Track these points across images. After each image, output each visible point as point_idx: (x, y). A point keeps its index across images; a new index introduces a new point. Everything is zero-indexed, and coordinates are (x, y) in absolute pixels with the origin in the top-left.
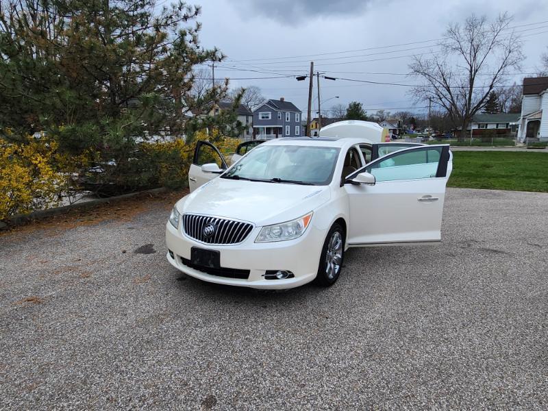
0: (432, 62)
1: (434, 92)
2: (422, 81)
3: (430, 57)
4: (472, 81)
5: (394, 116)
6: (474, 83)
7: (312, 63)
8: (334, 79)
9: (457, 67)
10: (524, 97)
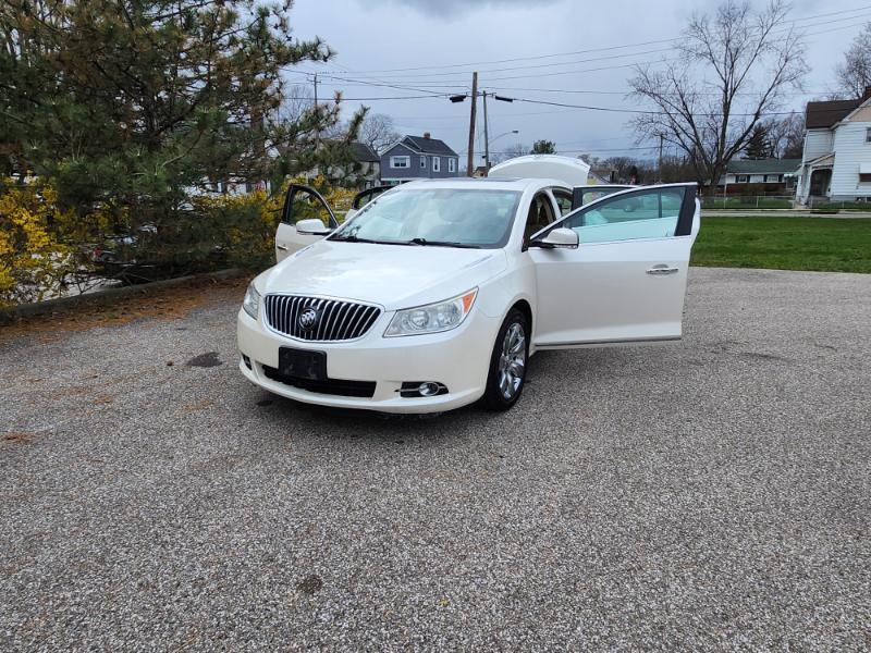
0: (665, 75)
1: (668, 124)
2: (649, 105)
3: (662, 68)
4: (727, 106)
5: (606, 163)
6: (731, 109)
7: (475, 74)
8: (510, 100)
9: (704, 83)
10: (807, 133)
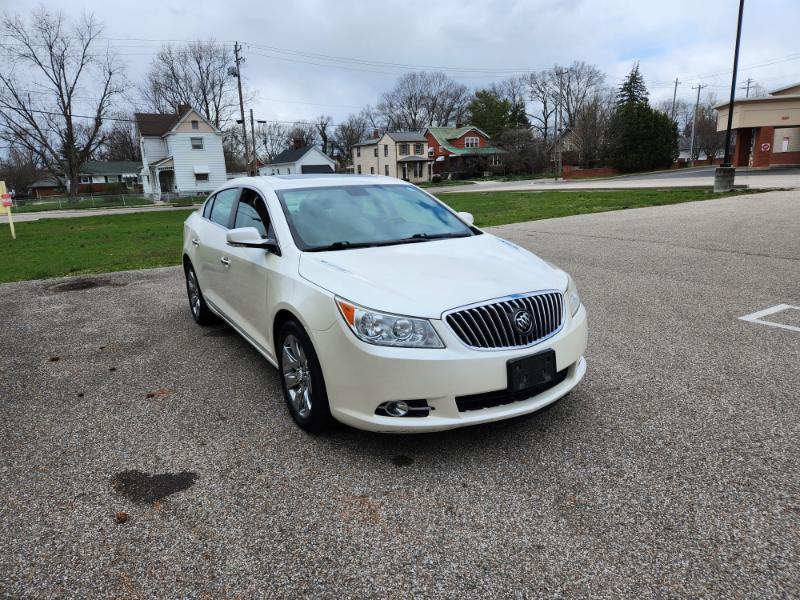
9: (36, 85)
10: (142, 139)
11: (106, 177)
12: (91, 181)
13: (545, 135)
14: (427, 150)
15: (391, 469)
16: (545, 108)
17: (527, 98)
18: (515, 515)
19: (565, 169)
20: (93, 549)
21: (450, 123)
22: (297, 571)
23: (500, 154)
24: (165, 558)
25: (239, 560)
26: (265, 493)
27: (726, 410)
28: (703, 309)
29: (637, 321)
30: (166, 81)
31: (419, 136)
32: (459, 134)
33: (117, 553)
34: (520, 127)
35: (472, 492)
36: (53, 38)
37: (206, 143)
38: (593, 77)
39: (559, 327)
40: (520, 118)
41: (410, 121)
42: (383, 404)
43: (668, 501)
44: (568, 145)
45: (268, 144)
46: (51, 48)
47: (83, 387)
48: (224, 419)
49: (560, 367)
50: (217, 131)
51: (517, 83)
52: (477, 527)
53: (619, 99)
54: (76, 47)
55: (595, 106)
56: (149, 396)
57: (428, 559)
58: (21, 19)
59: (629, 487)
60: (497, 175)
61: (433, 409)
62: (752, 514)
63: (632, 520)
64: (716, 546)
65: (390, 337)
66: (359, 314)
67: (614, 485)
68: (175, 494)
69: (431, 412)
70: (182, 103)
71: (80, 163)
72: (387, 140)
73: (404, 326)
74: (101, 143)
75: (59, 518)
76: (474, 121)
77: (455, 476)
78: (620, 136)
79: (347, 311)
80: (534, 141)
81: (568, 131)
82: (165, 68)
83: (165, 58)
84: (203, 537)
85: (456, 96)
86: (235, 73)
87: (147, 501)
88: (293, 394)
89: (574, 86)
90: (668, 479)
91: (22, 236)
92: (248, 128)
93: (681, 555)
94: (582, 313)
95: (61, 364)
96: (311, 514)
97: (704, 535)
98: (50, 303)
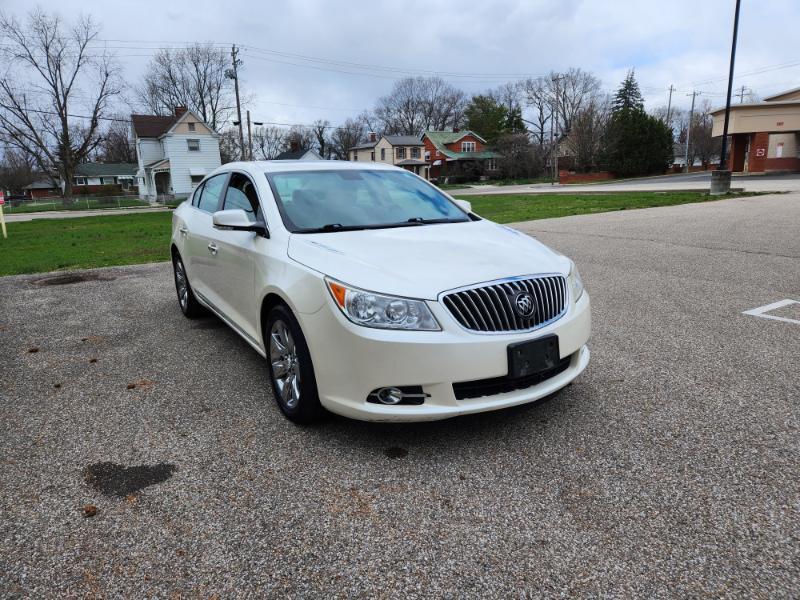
10: (138, 141)
11: (101, 179)
12: (86, 183)
13: (541, 140)
14: (424, 153)
15: (384, 460)
16: (541, 114)
17: (523, 104)
18: (517, 509)
19: (561, 173)
20: (57, 544)
21: (447, 128)
22: (279, 569)
23: (496, 159)
24: (135, 554)
25: (217, 557)
26: (248, 486)
27: (736, 402)
28: (706, 304)
29: (639, 315)
30: (163, 84)
31: (416, 140)
32: (455, 138)
33: (83, 548)
34: (517, 132)
35: (470, 485)
36: (49, 40)
37: (202, 146)
38: (588, 83)
39: (562, 312)
40: (516, 123)
41: (407, 126)
42: (375, 391)
43: (680, 494)
44: (564, 150)
45: (265, 148)
46: (47, 48)
47: (61, 379)
48: (207, 410)
49: (563, 354)
50: (214, 133)
51: (514, 90)
52: (475, 521)
53: (615, 105)
54: (73, 48)
55: (590, 112)
56: (129, 388)
57: (422, 555)
58: (17, 19)
59: (639, 481)
60: (493, 179)
61: (429, 396)
62: (770, 508)
63: (643, 514)
64: (734, 541)
65: (383, 320)
66: (350, 295)
67: (622, 478)
68: (150, 487)
69: (426, 399)
70: (179, 105)
71: (74, 165)
72: (384, 143)
73: (398, 309)
74: (96, 144)
75: (23, 511)
76: (472, 126)
77: (452, 468)
78: (615, 142)
79: (337, 291)
80: (531, 146)
81: (564, 136)
82: (163, 70)
83: (163, 60)
84: (178, 532)
85: (453, 102)
86: (232, 76)
87: (120, 494)
88: (281, 384)
89: (569, 92)
90: (679, 471)
91: (13, 235)
92: (245, 132)
93: (697, 551)
94: (585, 299)
95: (40, 355)
96: (296, 507)
97: (721, 529)
98: (34, 296)
